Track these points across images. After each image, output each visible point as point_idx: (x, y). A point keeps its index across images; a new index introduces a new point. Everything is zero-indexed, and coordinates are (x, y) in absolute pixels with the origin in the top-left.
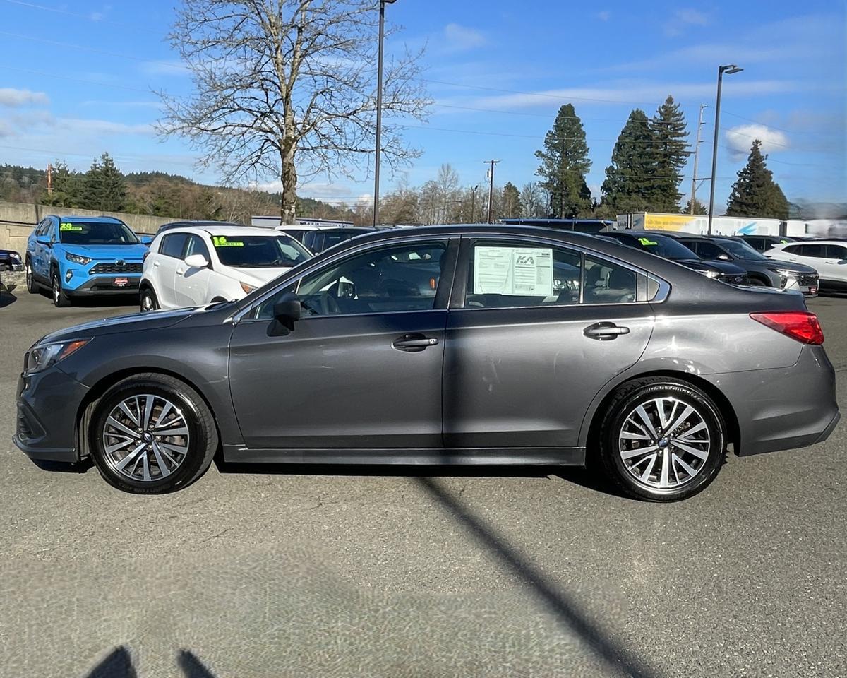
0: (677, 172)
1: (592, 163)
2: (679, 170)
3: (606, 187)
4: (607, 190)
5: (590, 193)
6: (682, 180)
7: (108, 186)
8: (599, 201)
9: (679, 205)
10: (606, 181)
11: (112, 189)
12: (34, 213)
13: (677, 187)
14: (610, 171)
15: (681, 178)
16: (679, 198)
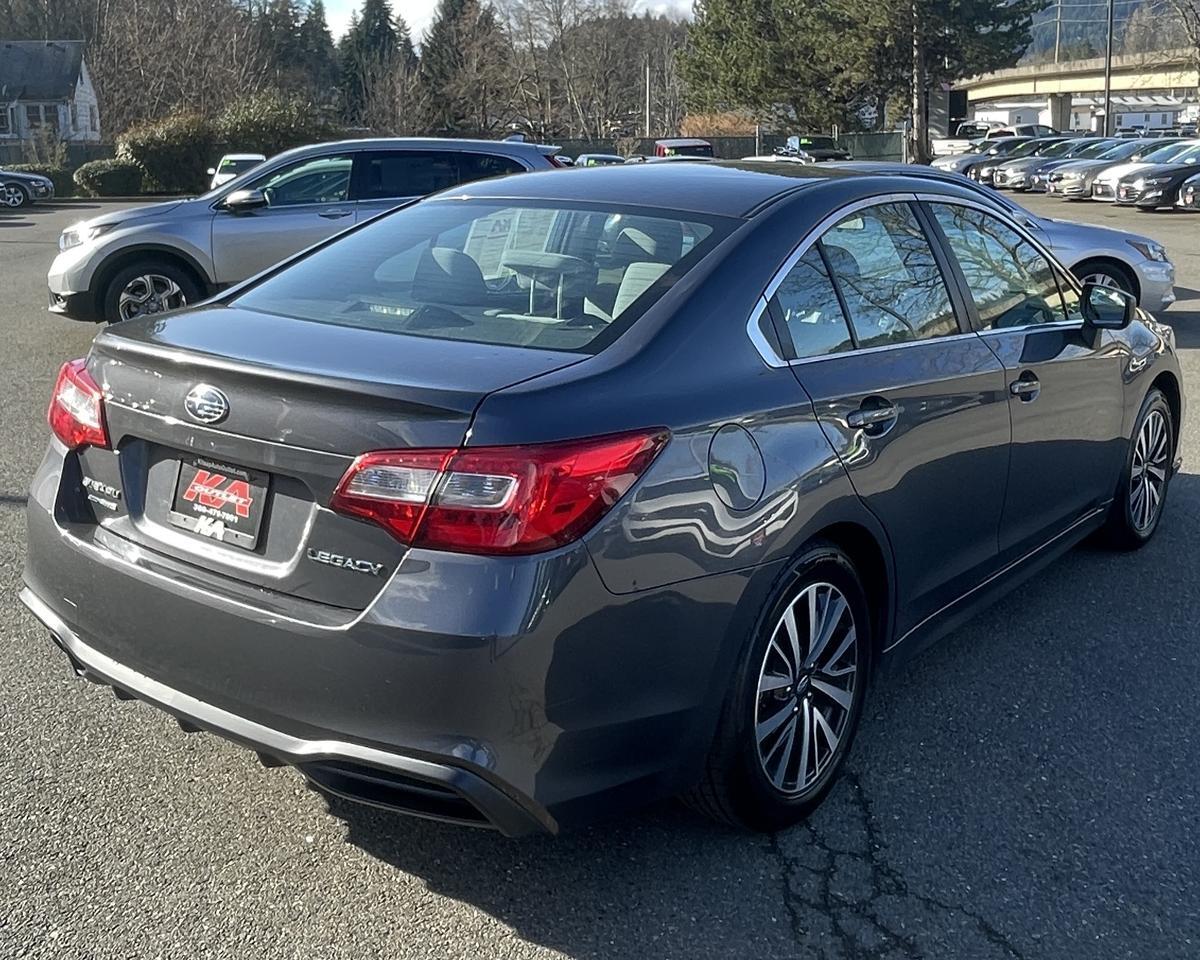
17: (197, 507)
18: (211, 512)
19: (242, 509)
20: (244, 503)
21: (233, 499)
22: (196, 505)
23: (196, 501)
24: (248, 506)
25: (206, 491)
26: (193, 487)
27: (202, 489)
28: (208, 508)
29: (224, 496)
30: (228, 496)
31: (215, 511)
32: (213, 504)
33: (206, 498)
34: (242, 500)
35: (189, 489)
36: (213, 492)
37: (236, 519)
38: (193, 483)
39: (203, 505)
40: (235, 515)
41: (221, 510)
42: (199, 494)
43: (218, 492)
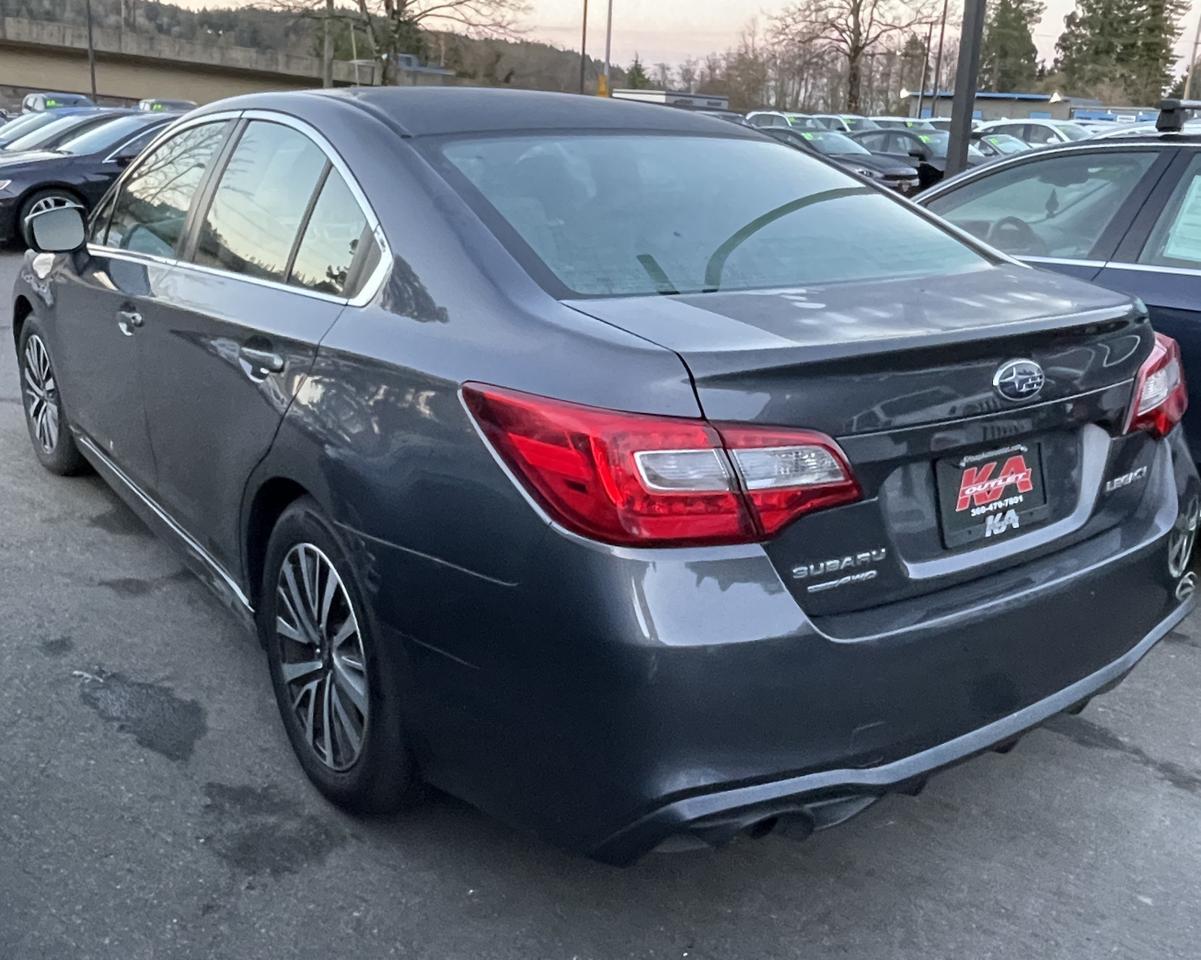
0: (1175, 23)
1: (1046, 8)
2: (1178, 20)
3: (1064, 43)
4: (1064, 49)
5: (1037, 52)
6: (1180, 35)
8: (1049, 65)
9: (1172, 74)
10: (1064, 34)
13: (1172, 46)
14: (1071, 20)
15: (1180, 31)
16: (1173, 62)
17: (975, 512)
18: (991, 508)
19: (1024, 484)
20: (1024, 477)
21: (1010, 480)
22: (973, 511)
23: (973, 506)
24: (1028, 479)
25: (979, 488)
26: (964, 494)
27: (975, 489)
28: (987, 505)
29: (1000, 482)
30: (1005, 480)
31: (995, 504)
32: (991, 498)
33: (981, 496)
34: (1021, 476)
35: (960, 498)
36: (986, 486)
37: (1021, 497)
38: (962, 489)
39: (980, 506)
40: (1018, 494)
41: (1002, 499)
42: (972, 497)
43: (992, 483)
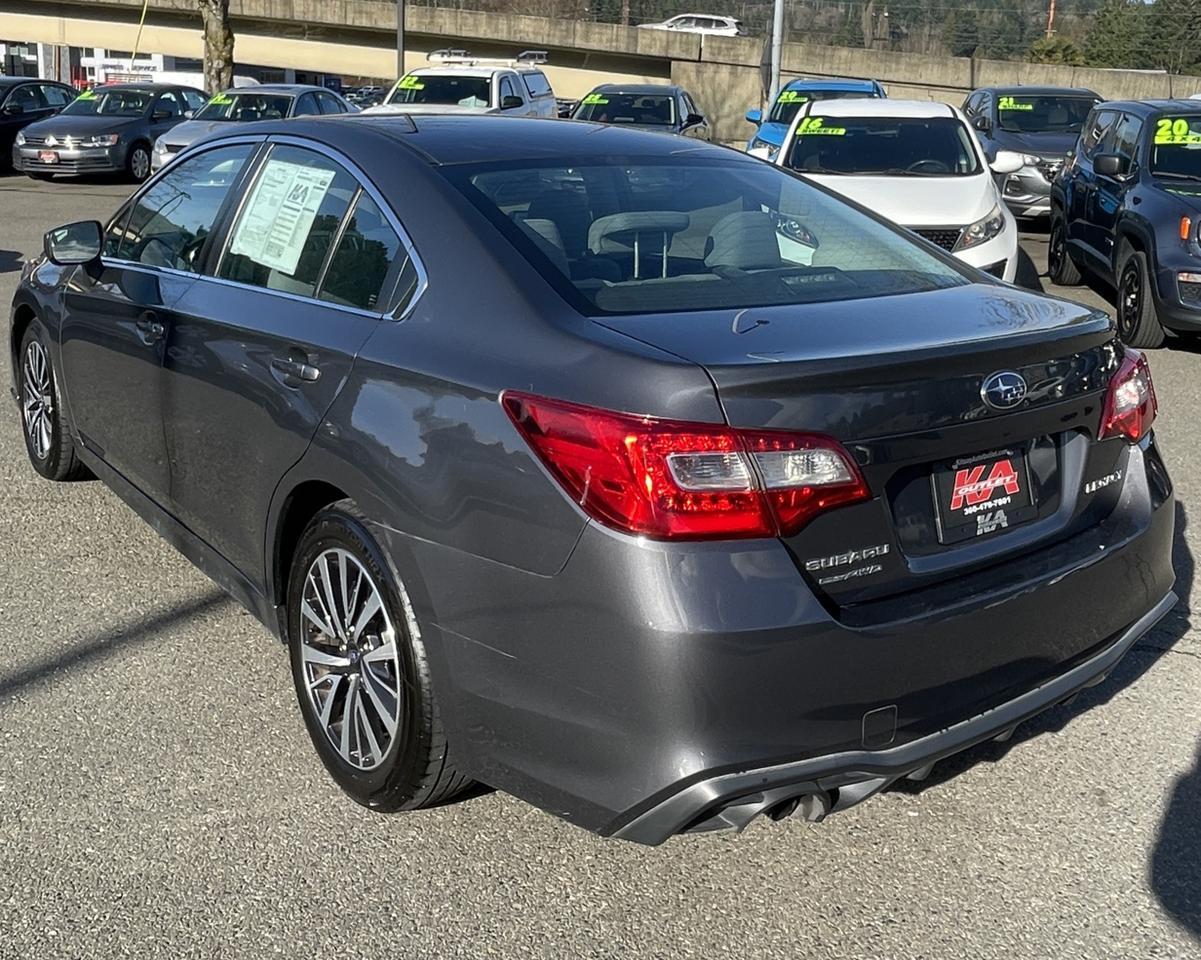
7: (1185, 21)
11: (1190, 25)
12: (969, 70)
18: (981, 508)
19: (1011, 486)
20: (1011, 479)
21: (999, 482)
23: (965, 505)
24: (1015, 481)
25: (971, 489)
26: (957, 494)
27: (967, 490)
28: (978, 505)
29: (989, 484)
30: (993, 482)
31: (985, 504)
32: (981, 498)
33: (973, 497)
34: (1008, 478)
35: (954, 497)
36: (977, 487)
37: (1009, 498)
38: (956, 489)
39: (972, 506)
40: (1006, 496)
42: (965, 497)
43: (982, 484)
